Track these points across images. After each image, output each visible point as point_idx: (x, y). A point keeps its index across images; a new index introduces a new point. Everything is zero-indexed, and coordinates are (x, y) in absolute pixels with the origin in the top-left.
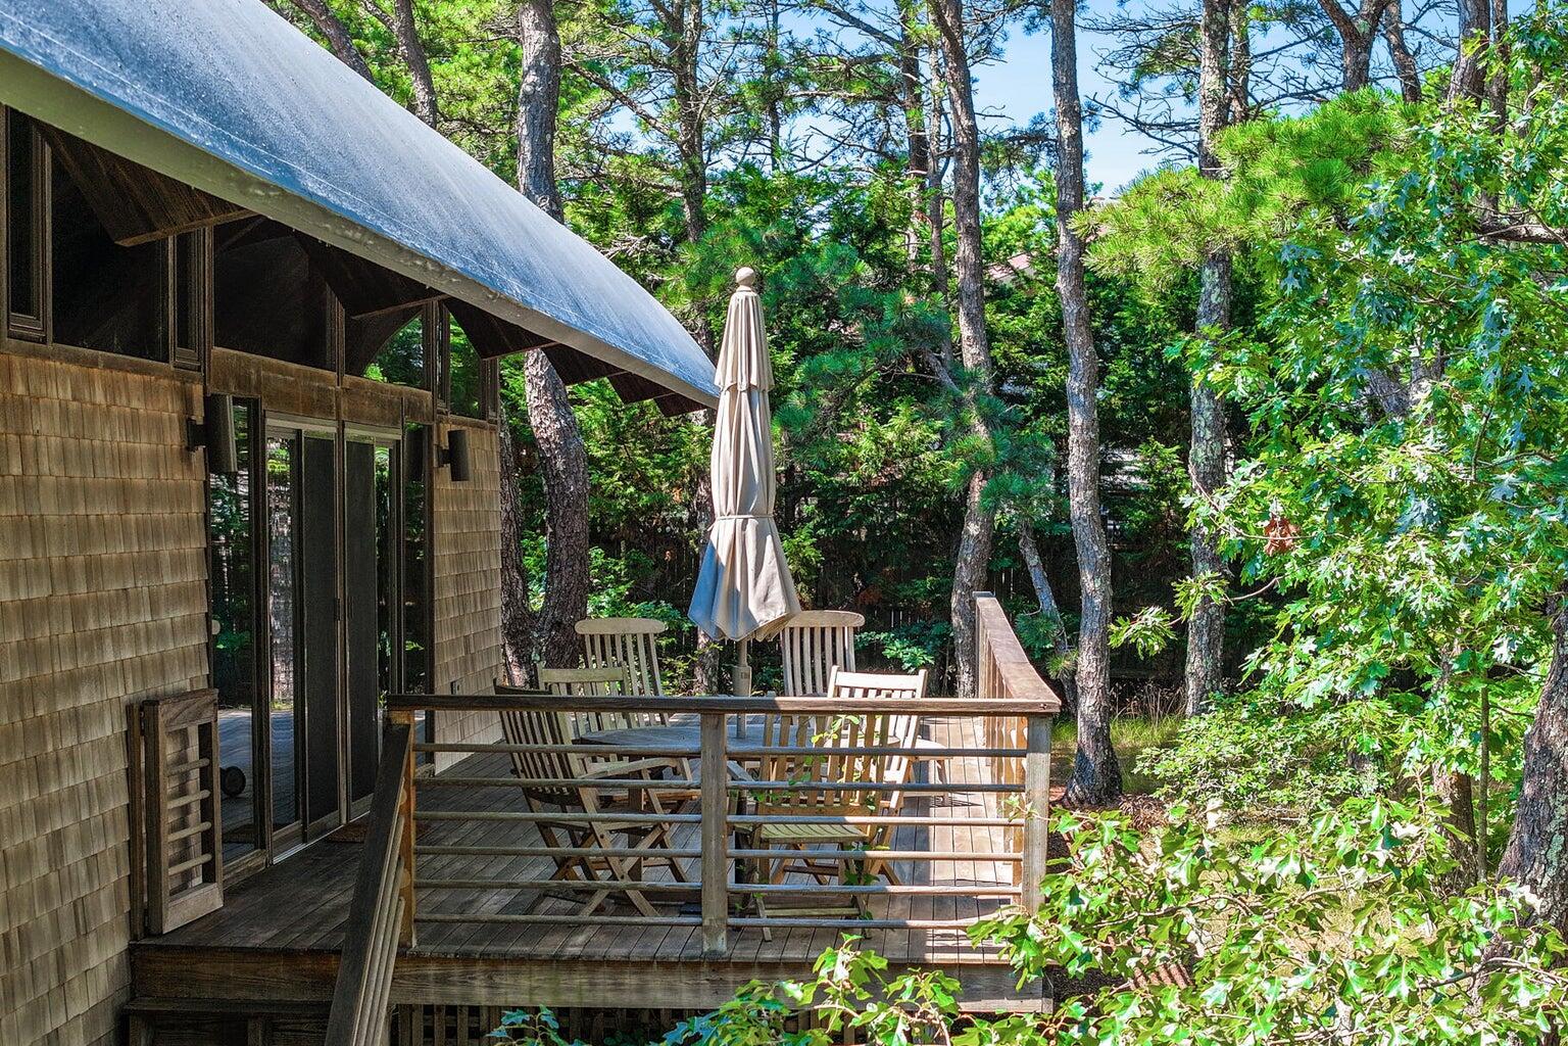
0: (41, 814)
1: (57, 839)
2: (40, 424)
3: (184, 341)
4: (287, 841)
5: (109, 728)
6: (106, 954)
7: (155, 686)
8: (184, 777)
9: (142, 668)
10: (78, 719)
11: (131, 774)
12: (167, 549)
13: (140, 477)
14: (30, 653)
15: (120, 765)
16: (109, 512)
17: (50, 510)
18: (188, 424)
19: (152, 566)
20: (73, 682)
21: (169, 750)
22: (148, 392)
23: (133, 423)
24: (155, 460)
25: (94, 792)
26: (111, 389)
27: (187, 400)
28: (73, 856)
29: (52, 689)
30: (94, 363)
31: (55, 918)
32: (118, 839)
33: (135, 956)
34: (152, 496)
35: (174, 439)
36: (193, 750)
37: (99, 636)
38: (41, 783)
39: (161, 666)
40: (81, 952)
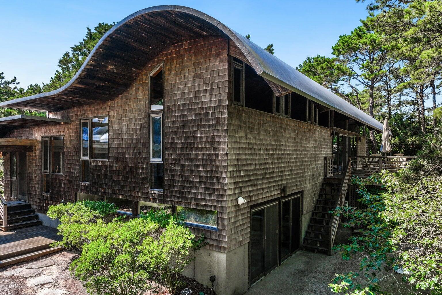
0: (316, 165)
1: (317, 167)
2: (316, 132)
3: (331, 126)
4: (341, 172)
5: (322, 159)
6: (321, 178)
7: (327, 156)
8: (330, 164)
9: (326, 154)
10: (319, 157)
11: (324, 163)
12: (328, 144)
13: (326, 137)
14: (315, 151)
15: (323, 162)
16: (323, 140)
17: (317, 139)
18: (331, 133)
19: (327, 145)
20: (319, 154)
21: (328, 162)
22: (327, 130)
23: (325, 133)
24: (327, 136)
25: (321, 164)
26: (323, 130)
27: (331, 132)
28: (319, 169)
29: (317, 154)
30: (321, 127)
31: (317, 174)
32: (323, 168)
33: (324, 179)
34: (327, 139)
35: (329, 135)
36: (331, 162)
37: (322, 150)
38: (316, 162)
39: (328, 154)
40: (319, 177)
